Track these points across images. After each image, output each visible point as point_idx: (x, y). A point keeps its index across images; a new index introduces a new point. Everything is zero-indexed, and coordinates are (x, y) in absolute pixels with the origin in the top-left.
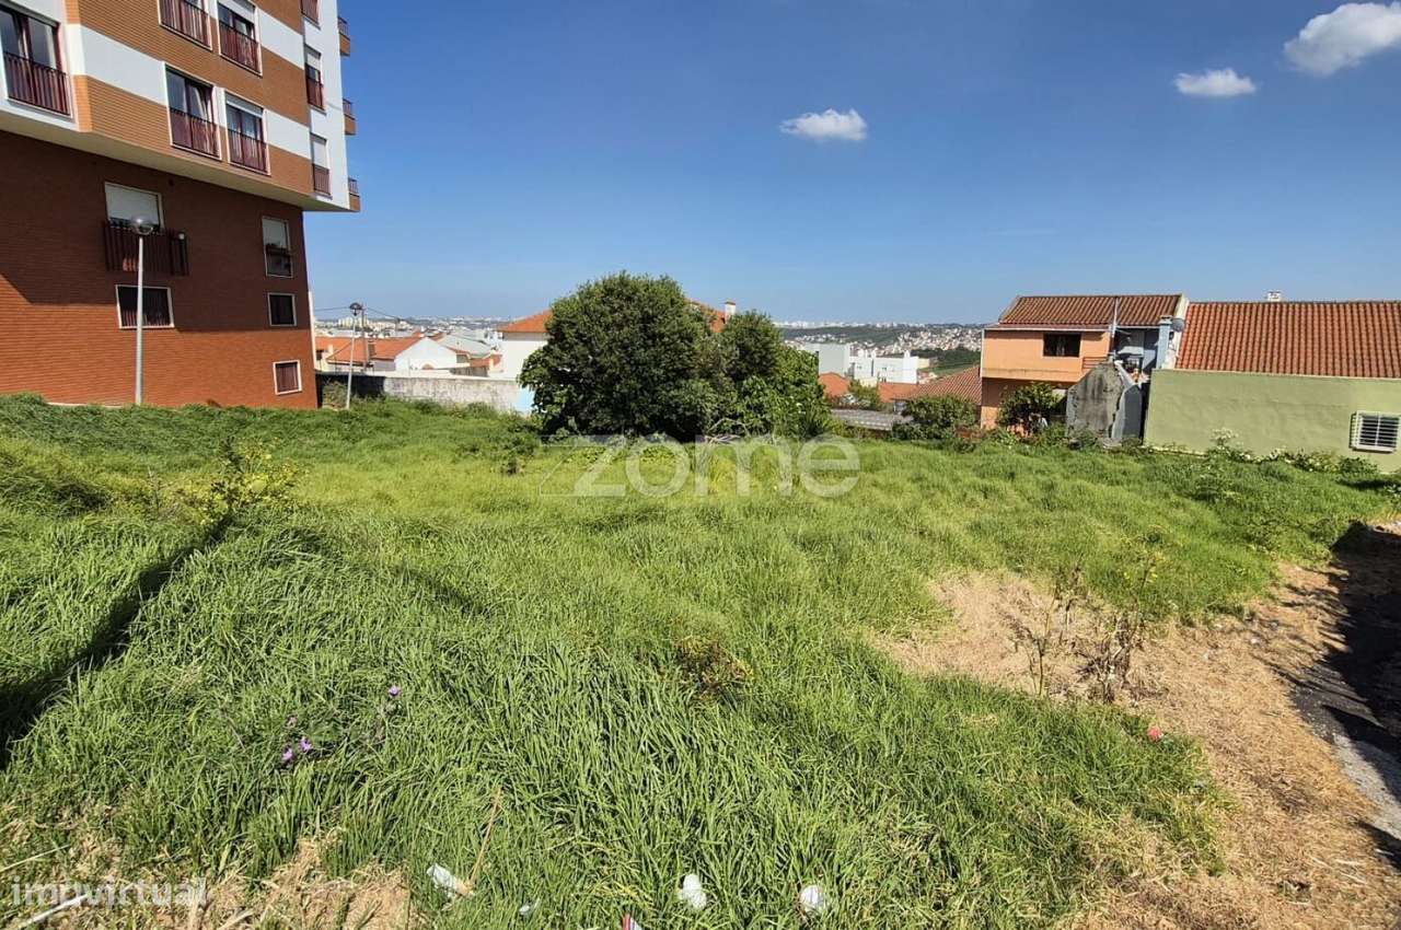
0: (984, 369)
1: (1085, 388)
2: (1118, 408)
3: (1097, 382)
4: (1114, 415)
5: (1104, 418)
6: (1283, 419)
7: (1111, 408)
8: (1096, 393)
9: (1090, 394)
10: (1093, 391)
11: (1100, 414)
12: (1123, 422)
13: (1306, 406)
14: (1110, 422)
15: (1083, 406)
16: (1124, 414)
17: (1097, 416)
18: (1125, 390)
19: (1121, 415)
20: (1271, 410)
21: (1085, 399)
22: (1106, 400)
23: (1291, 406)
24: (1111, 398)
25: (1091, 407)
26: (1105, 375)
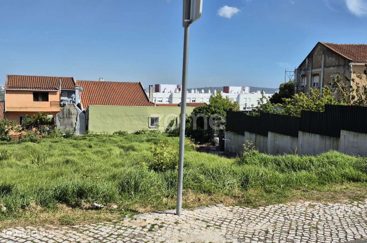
0: (6, 107)
1: (63, 114)
2: (77, 121)
3: (68, 111)
4: (76, 123)
5: (72, 124)
6: (131, 120)
7: (74, 121)
8: (68, 115)
9: (65, 116)
10: (66, 115)
11: (70, 123)
12: (79, 126)
13: (137, 116)
14: (74, 126)
15: (63, 121)
16: (79, 122)
17: (69, 124)
18: (79, 114)
19: (78, 123)
20: (127, 118)
21: (63, 118)
22: (72, 118)
23: (133, 116)
24: (74, 117)
25: (66, 121)
26: (70, 108)
